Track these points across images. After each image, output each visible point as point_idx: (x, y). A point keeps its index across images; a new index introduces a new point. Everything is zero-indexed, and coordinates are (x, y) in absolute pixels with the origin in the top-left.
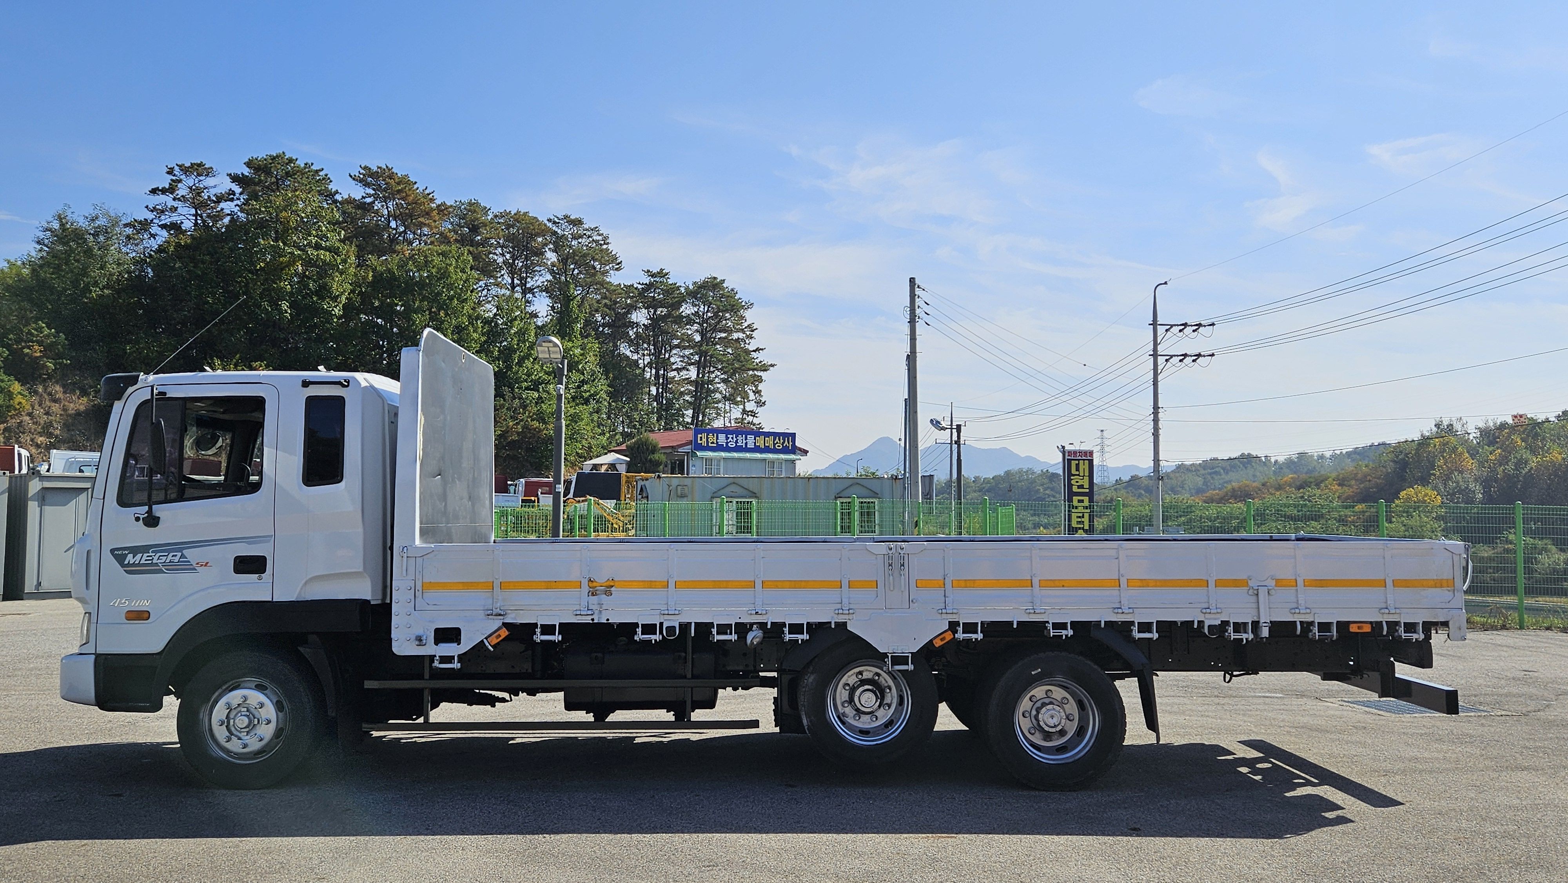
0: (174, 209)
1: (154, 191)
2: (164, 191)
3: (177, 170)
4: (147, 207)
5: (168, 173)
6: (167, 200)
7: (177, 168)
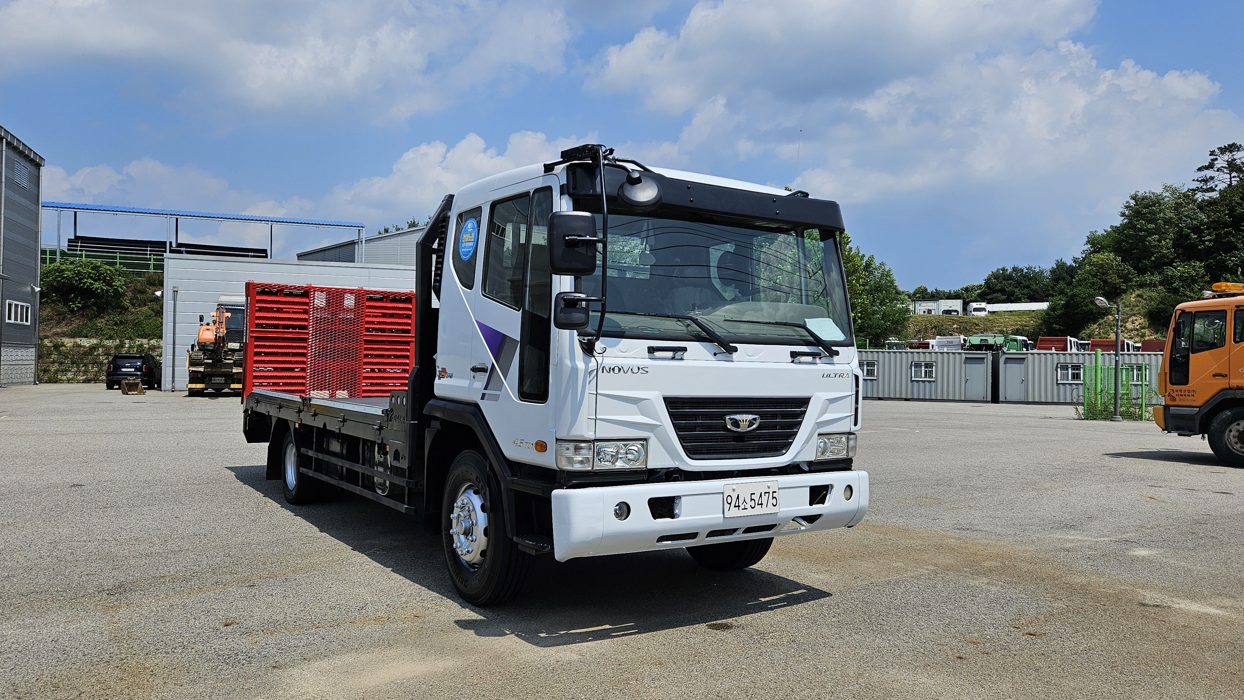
0: (1212, 178)
1: (1200, 169)
2: (1207, 168)
3: (1217, 152)
4: (1194, 180)
5: (1210, 155)
6: (1209, 173)
7: (1217, 150)
